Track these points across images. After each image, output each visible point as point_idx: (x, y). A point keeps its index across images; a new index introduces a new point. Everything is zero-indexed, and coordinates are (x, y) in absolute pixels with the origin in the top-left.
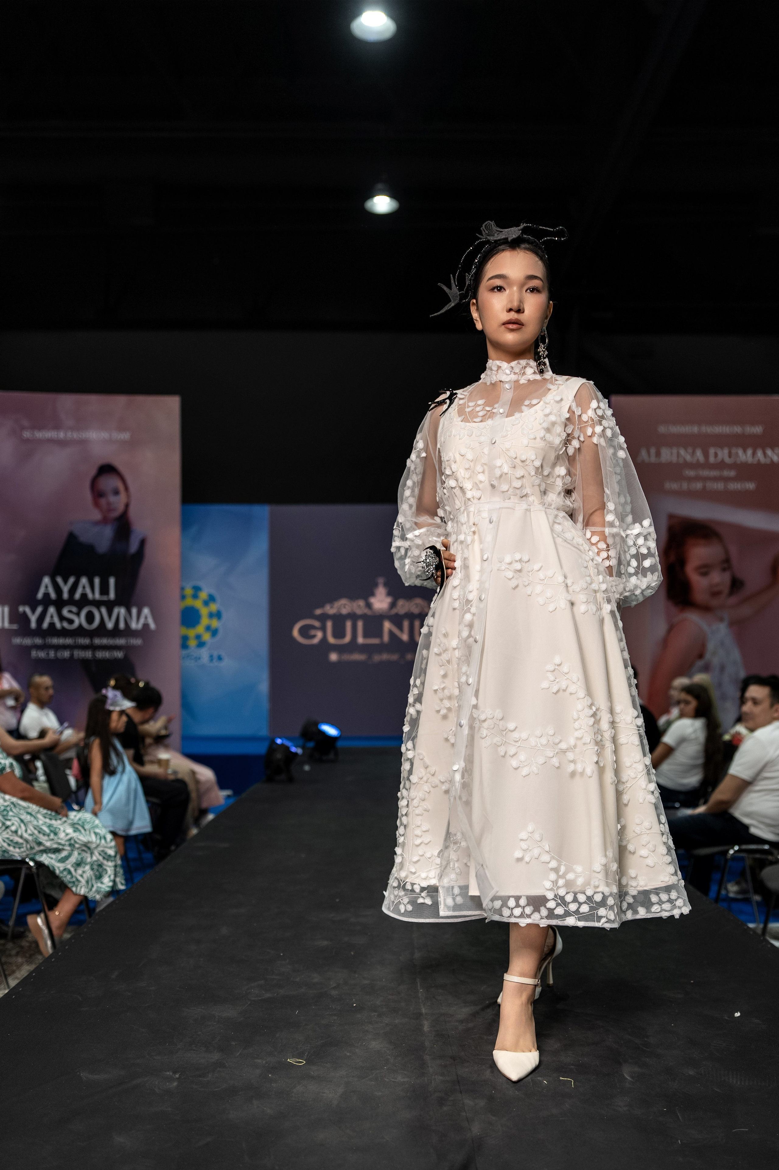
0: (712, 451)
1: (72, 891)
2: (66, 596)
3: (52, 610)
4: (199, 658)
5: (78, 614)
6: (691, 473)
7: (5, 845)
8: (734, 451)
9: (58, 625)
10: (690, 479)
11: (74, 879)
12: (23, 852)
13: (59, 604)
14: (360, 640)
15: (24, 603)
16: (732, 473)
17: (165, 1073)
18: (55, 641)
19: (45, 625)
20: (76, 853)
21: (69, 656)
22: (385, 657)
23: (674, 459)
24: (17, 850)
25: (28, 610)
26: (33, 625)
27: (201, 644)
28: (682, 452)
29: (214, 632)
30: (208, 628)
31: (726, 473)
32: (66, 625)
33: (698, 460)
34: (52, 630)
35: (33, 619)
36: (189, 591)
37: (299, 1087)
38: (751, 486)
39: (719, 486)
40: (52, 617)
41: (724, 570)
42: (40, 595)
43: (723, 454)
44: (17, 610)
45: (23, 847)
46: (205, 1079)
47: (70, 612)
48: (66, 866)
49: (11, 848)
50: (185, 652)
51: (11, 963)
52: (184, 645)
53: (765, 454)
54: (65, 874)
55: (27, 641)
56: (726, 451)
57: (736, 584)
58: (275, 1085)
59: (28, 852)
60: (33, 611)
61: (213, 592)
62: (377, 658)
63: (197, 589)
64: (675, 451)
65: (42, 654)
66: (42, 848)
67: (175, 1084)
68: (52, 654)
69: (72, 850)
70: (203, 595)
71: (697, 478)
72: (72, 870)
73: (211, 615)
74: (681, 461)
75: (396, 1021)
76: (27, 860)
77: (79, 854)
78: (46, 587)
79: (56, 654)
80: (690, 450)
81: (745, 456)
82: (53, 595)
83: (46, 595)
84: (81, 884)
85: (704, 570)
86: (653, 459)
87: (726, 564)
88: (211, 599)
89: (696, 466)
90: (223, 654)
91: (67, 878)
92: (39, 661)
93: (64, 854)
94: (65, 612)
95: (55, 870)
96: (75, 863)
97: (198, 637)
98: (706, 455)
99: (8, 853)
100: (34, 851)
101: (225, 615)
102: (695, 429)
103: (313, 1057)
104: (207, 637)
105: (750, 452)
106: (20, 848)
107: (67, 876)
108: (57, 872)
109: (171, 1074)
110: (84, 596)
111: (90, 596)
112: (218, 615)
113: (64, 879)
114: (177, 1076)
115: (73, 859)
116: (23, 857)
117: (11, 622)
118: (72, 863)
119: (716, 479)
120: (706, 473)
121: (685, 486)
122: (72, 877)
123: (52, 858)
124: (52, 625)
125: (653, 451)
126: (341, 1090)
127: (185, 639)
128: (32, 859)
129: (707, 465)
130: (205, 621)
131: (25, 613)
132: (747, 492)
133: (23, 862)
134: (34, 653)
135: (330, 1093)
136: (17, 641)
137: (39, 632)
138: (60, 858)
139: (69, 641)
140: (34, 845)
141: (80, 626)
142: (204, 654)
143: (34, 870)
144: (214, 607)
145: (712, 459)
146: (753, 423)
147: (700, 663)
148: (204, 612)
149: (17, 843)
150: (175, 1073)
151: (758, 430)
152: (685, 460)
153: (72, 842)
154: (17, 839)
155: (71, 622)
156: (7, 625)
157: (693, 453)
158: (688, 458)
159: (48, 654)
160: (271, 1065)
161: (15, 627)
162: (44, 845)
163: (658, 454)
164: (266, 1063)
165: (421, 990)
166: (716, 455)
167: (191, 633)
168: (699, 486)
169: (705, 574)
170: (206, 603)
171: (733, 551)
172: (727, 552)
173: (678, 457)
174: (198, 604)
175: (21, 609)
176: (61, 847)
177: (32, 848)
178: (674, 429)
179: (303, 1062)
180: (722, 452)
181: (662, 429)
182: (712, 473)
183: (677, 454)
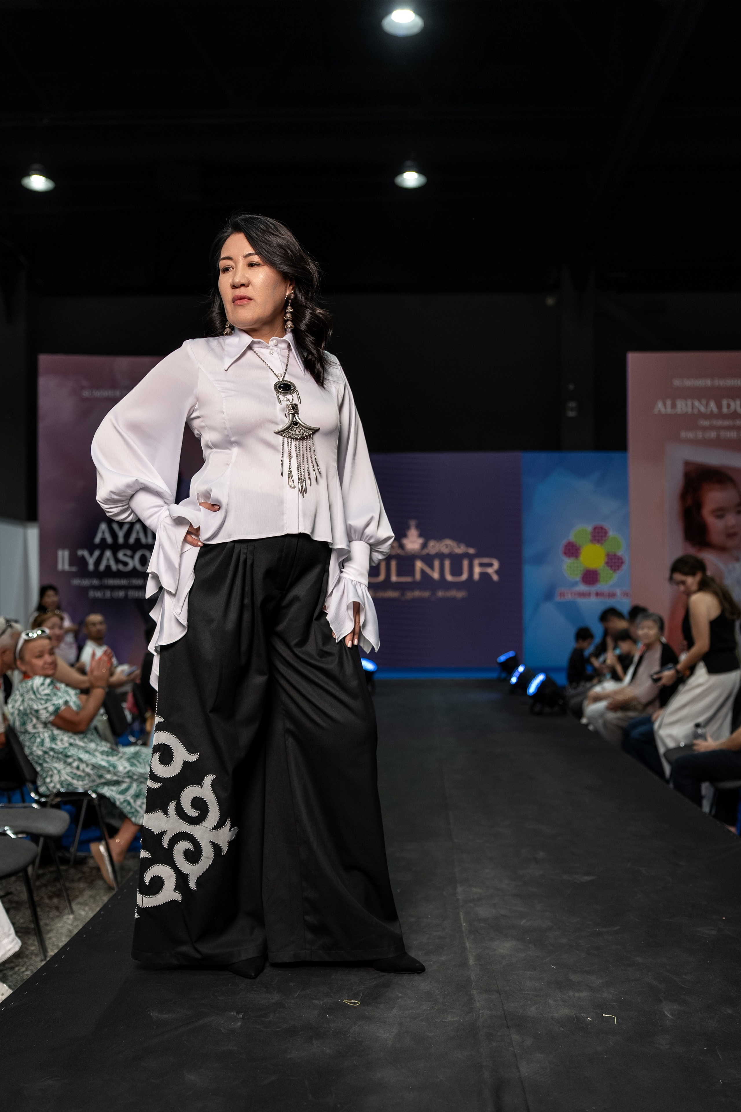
0: (725, 403)
1: (131, 821)
2: (121, 540)
3: (108, 554)
5: (132, 557)
6: (706, 423)
7: (69, 779)
9: (114, 567)
10: (704, 429)
11: (133, 810)
12: (85, 785)
13: (115, 548)
14: (394, 578)
15: (82, 547)
17: (229, 1013)
18: (111, 582)
19: (102, 567)
20: (135, 785)
21: (124, 596)
22: (417, 594)
23: (690, 410)
24: (81, 783)
25: (85, 553)
26: (91, 567)
28: (697, 403)
31: (738, 423)
32: (121, 567)
33: (712, 410)
34: (109, 572)
35: (91, 562)
37: (355, 1027)
39: (733, 435)
40: (108, 560)
41: (739, 512)
42: (97, 540)
44: (76, 554)
45: (85, 780)
46: (267, 1019)
47: (125, 555)
48: (125, 798)
49: (75, 782)
51: (73, 889)
54: (124, 806)
55: (86, 582)
56: (738, 402)
58: (332, 1025)
59: (91, 784)
60: (91, 554)
62: (410, 595)
64: (689, 403)
65: (99, 594)
66: (103, 781)
67: (239, 1024)
68: (108, 594)
69: (131, 783)
71: (712, 428)
72: (132, 801)
74: (696, 411)
75: (443, 958)
76: (90, 792)
77: (138, 786)
78: (103, 532)
79: (111, 594)
80: (704, 402)
82: (109, 540)
83: (103, 540)
84: (139, 814)
85: (719, 513)
86: (669, 410)
87: (740, 507)
89: (710, 416)
91: (127, 809)
92: (95, 600)
93: (124, 786)
94: (120, 555)
95: (115, 801)
96: (134, 795)
98: (719, 406)
99: (72, 786)
100: (96, 783)
102: (709, 382)
103: (367, 998)
106: (83, 781)
107: (126, 807)
108: (118, 803)
109: (235, 1014)
110: (138, 540)
111: (143, 540)
113: (124, 810)
114: (241, 1016)
115: (132, 791)
116: (86, 789)
117: (71, 564)
118: (131, 795)
119: (729, 428)
120: (719, 423)
121: (700, 435)
122: (132, 807)
123: (112, 791)
124: (108, 567)
125: (669, 403)
126: (395, 1030)
128: (94, 791)
129: (720, 416)
131: (83, 557)
133: (86, 794)
134: (92, 594)
135: (385, 1033)
136: (76, 582)
137: (97, 574)
138: (120, 790)
139: (123, 582)
140: (95, 778)
141: (134, 569)
143: (96, 802)
145: (725, 410)
149: (80, 776)
150: (238, 1013)
152: (699, 411)
153: (131, 774)
154: (79, 773)
155: (125, 564)
156: (67, 567)
157: (707, 404)
158: (703, 409)
159: (104, 594)
160: (328, 1006)
161: (74, 569)
162: (105, 778)
163: (674, 406)
164: (323, 1004)
165: (464, 924)
166: (729, 406)
168: (713, 434)
169: (720, 517)
172: (740, 496)
173: (693, 408)
175: (80, 553)
176: (120, 779)
177: (94, 781)
178: (689, 383)
179: (358, 1003)
180: (735, 404)
181: (677, 383)
182: (726, 423)
183: (693, 405)
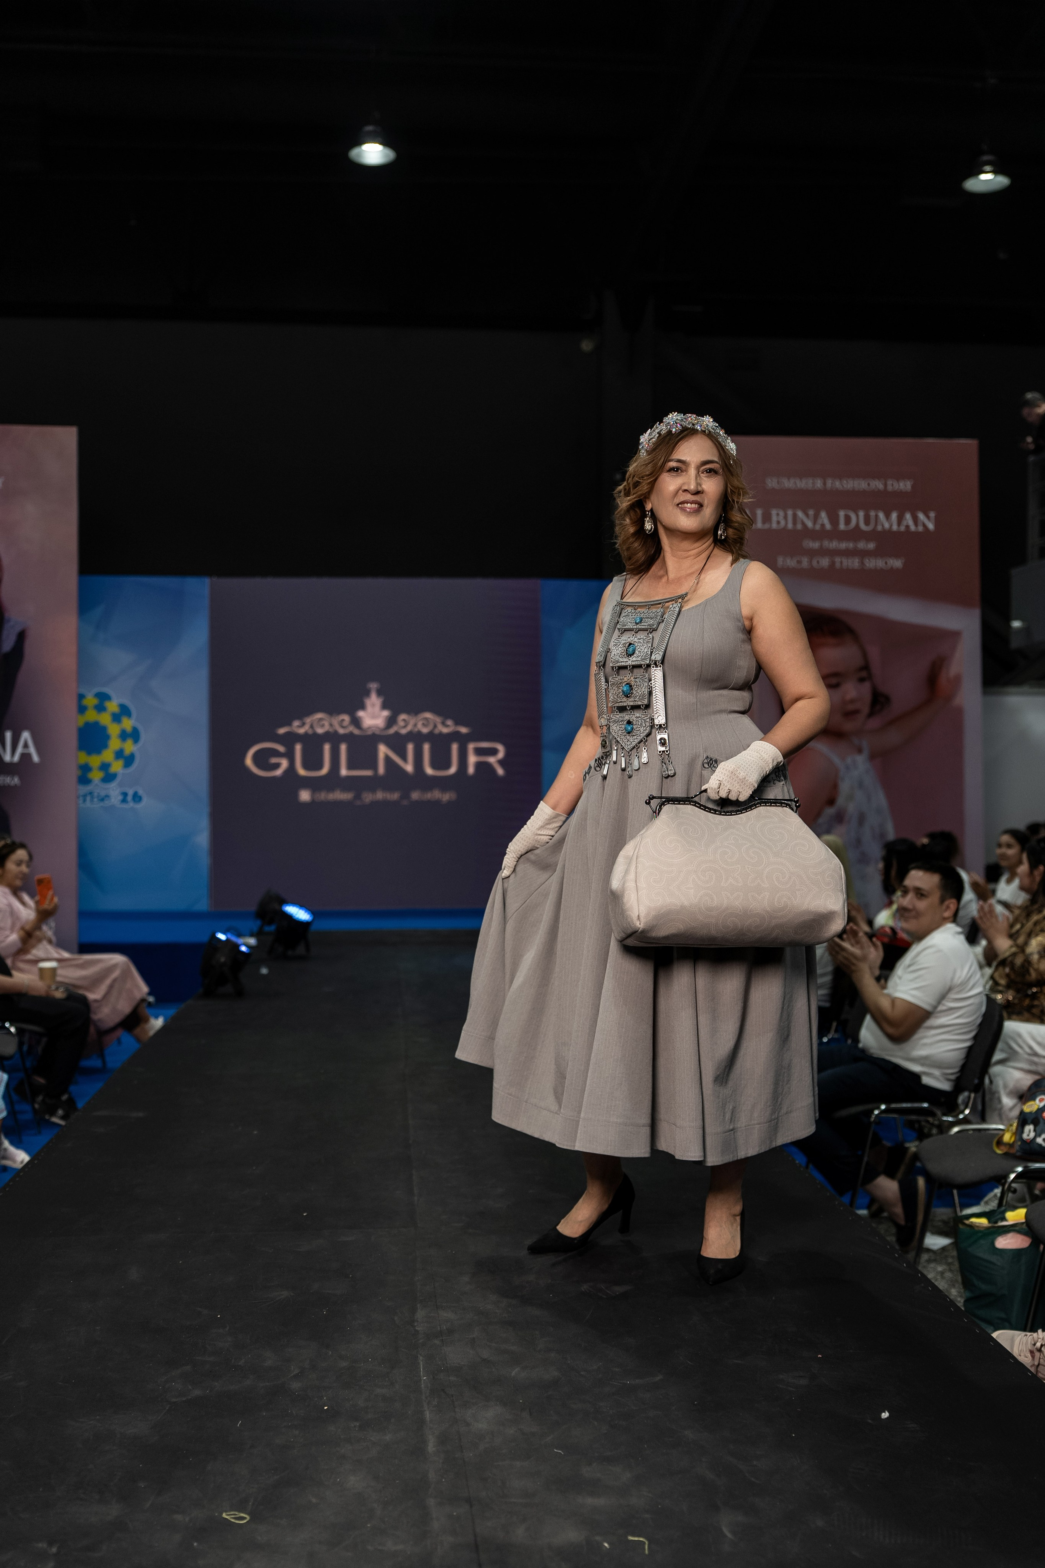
0: (842, 514)
4: (107, 796)
6: (814, 545)
8: (872, 513)
10: (812, 553)
14: (344, 771)
16: (871, 546)
22: (381, 795)
23: (790, 526)
27: (109, 777)
28: (800, 514)
29: (129, 760)
30: (119, 754)
31: (861, 545)
33: (823, 525)
36: (90, 701)
38: (897, 563)
39: (854, 563)
41: (862, 680)
43: (858, 519)
46: (97, 1555)
50: (83, 789)
52: (84, 780)
53: (915, 520)
56: (861, 514)
57: (879, 701)
61: (127, 702)
62: (368, 798)
63: (103, 698)
64: (790, 513)
70: (112, 706)
71: (822, 552)
73: (124, 736)
74: (799, 527)
75: (388, 1437)
80: (813, 512)
81: (888, 522)
85: (834, 681)
87: (864, 672)
88: (125, 711)
89: (820, 535)
90: (141, 792)
97: (105, 767)
98: (834, 520)
101: (143, 737)
102: (819, 484)
103: (262, 1509)
104: (117, 767)
105: (894, 516)
112: (135, 735)
119: (847, 553)
120: (834, 545)
121: (804, 562)
127: (85, 769)
129: (835, 534)
130: (115, 744)
132: (892, 571)
142: (114, 791)
144: (128, 724)
145: (842, 526)
146: (899, 477)
147: (830, 811)
148: (114, 730)
151: (905, 485)
152: (804, 526)
157: (816, 517)
158: (810, 524)
160: (197, 1525)
163: (765, 518)
164: (190, 1521)
165: (424, 1378)
166: (848, 520)
167: (95, 761)
168: (825, 562)
169: (835, 687)
170: (116, 718)
171: (874, 653)
172: (865, 655)
173: (795, 523)
174: (105, 719)
178: (789, 483)
179: (245, 1518)
180: (857, 516)
181: (772, 483)
182: (843, 545)
183: (795, 516)
